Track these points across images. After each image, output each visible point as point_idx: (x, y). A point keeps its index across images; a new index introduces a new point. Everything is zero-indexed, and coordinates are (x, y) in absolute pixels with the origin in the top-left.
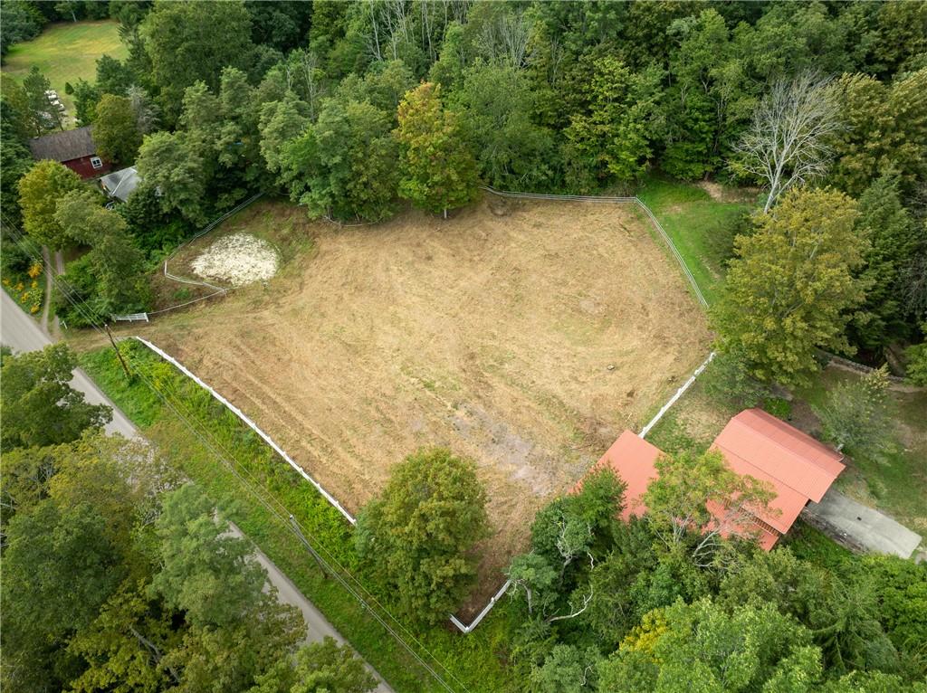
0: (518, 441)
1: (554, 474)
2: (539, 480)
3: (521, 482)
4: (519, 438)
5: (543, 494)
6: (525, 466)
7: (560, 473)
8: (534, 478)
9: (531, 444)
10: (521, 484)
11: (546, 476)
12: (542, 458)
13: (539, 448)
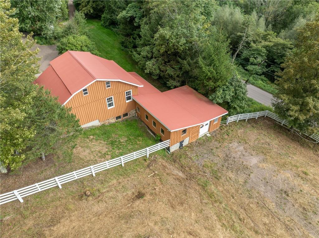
0: (262, 189)
1: (227, 156)
2: (239, 153)
3: (253, 154)
4: (262, 193)
5: (236, 144)
6: (252, 165)
7: (222, 155)
8: (244, 155)
9: (248, 185)
10: (254, 153)
11: (234, 155)
12: (238, 170)
13: (241, 180)
